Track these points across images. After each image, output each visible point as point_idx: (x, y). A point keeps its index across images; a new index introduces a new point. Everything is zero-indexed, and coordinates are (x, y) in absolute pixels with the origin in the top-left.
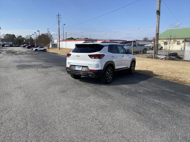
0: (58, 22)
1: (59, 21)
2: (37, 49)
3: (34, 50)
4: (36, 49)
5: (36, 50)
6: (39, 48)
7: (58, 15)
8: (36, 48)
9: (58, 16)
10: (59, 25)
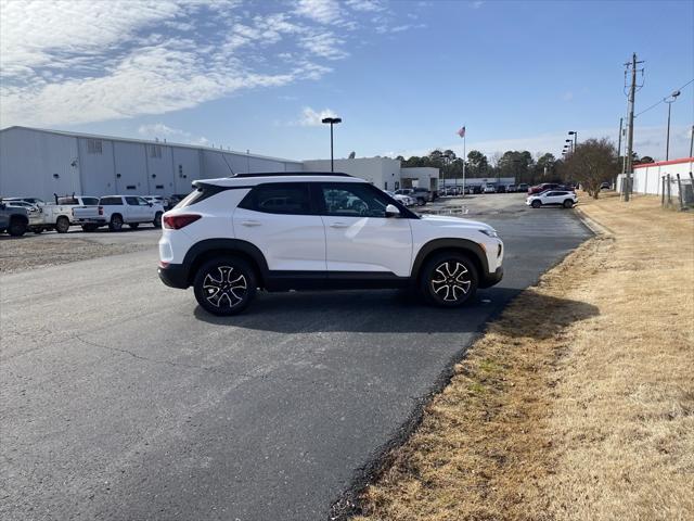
0: (629, 90)
1: (634, 85)
2: (539, 201)
3: (528, 203)
4: (534, 201)
5: (536, 204)
6: (548, 195)
7: (632, 61)
8: (537, 197)
9: (631, 67)
10: (633, 101)
